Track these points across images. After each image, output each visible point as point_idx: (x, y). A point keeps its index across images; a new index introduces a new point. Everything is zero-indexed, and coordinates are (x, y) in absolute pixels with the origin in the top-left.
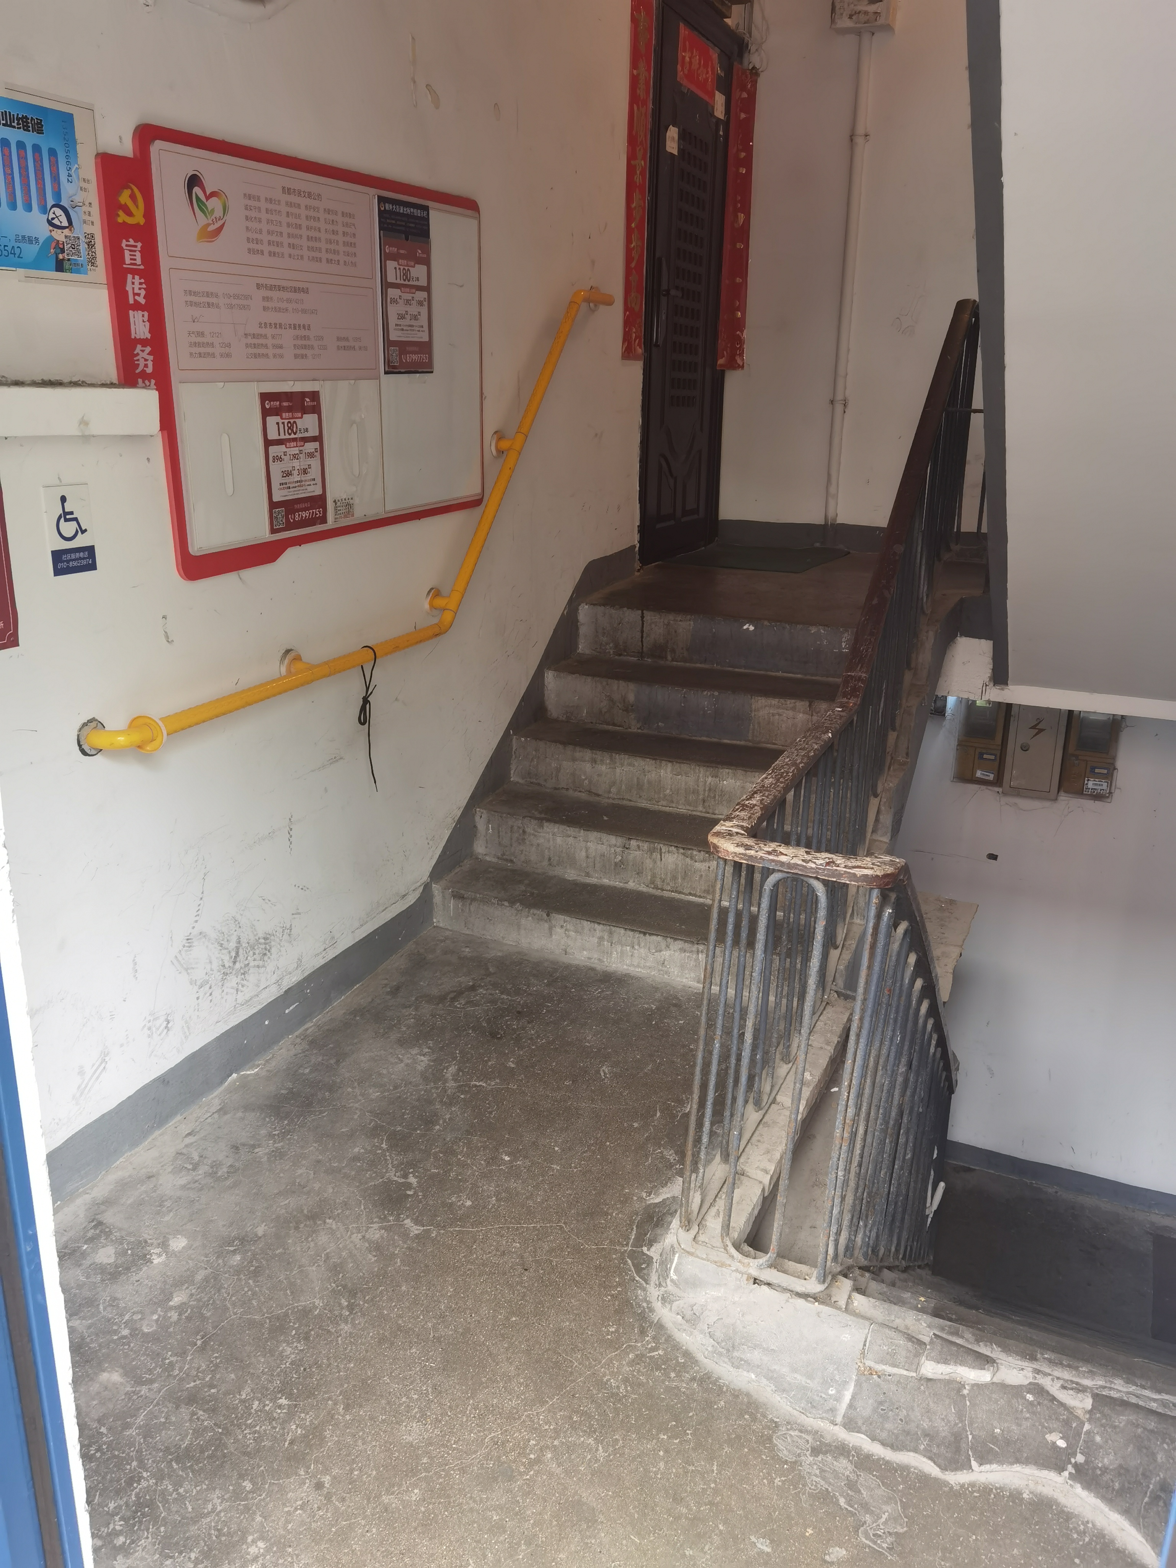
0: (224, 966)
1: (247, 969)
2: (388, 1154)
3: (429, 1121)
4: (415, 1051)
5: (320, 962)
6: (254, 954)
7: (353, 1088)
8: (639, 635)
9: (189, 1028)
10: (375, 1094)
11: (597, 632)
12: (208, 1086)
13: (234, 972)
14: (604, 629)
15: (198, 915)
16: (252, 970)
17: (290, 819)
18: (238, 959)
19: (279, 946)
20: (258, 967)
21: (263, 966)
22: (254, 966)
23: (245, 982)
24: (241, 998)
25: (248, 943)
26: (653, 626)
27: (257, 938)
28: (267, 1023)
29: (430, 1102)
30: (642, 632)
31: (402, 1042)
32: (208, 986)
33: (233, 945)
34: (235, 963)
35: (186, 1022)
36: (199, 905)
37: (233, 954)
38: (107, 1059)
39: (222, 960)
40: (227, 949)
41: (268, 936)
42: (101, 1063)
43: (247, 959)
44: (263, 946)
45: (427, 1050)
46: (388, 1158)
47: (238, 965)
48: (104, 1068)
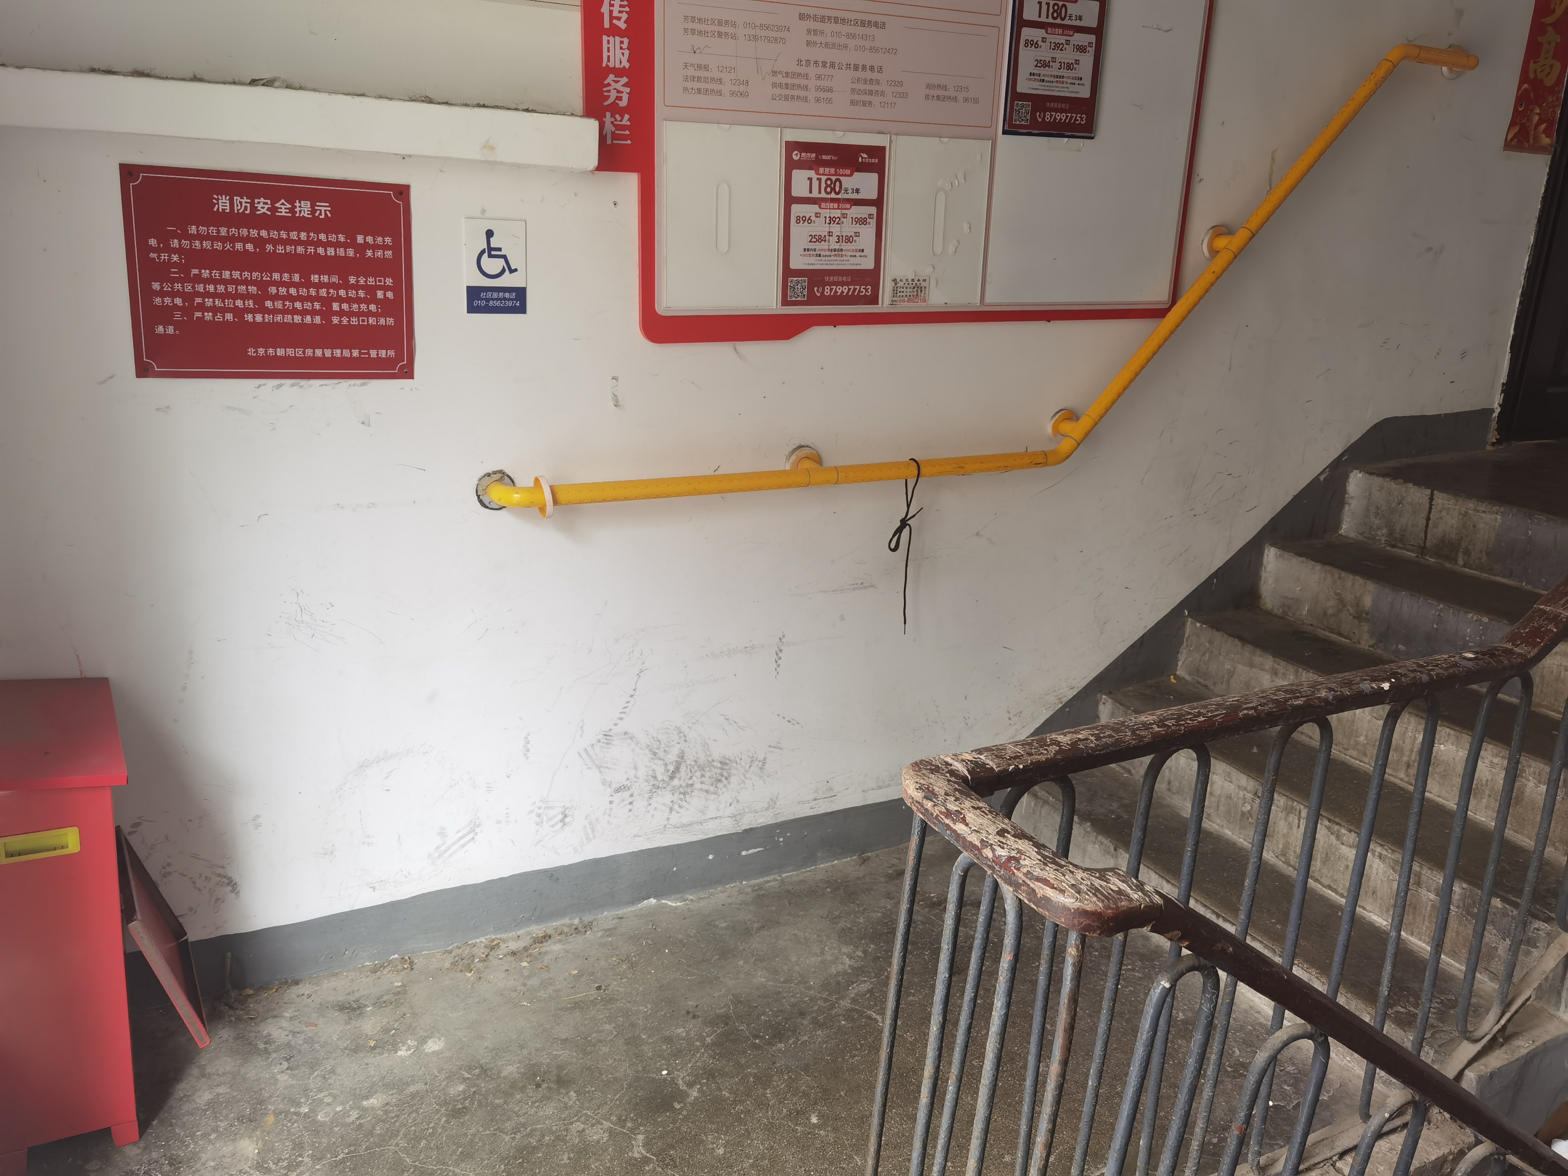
0: (655, 777)
1: (689, 790)
2: (703, 1050)
3: (778, 1034)
4: (845, 950)
5: (806, 811)
6: (703, 776)
7: (746, 962)
8: (1424, 522)
9: (593, 831)
10: (761, 978)
11: (1368, 510)
12: (611, 900)
13: (669, 788)
14: (1377, 508)
15: (625, 713)
16: (696, 793)
17: (780, 639)
18: (677, 775)
19: (742, 777)
20: (707, 791)
21: (715, 793)
22: (701, 790)
23: (684, 804)
24: (675, 819)
25: (696, 761)
26: (1444, 513)
27: (710, 759)
28: (711, 857)
29: (802, 1014)
30: (1428, 519)
31: (845, 935)
32: (626, 794)
33: (672, 757)
34: (672, 778)
35: (591, 823)
36: (628, 702)
37: (671, 768)
38: (477, 830)
39: (654, 770)
40: (663, 760)
41: (727, 761)
42: (469, 833)
43: (691, 778)
44: (719, 771)
45: (860, 954)
46: (698, 1055)
47: (676, 782)
48: (473, 838)
